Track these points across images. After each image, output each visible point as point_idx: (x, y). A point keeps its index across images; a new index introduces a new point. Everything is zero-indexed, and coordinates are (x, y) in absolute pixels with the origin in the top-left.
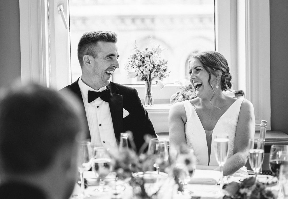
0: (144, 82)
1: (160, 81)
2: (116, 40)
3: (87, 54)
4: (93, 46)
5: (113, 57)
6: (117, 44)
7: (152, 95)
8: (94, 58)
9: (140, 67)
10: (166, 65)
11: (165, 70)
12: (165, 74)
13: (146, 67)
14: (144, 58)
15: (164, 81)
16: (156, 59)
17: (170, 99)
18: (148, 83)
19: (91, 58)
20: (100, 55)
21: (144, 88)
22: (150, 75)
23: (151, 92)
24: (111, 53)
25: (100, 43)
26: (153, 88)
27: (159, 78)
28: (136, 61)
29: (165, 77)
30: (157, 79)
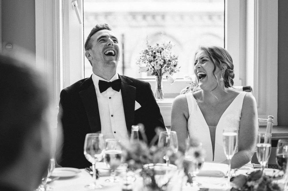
0: (155, 77)
1: (170, 76)
5: (105, 38)
7: (162, 89)
9: (151, 62)
10: (176, 61)
11: (175, 66)
12: (176, 69)
13: (157, 62)
14: (155, 53)
15: (174, 76)
16: (167, 55)
18: (158, 77)
19: (90, 51)
21: (154, 82)
22: (161, 70)
23: (162, 87)
26: (164, 82)
27: (170, 73)
28: (148, 56)
29: (175, 72)
30: (167, 74)
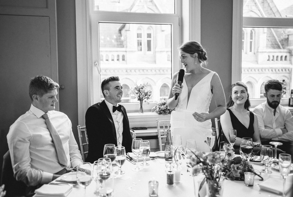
0: (139, 101)
1: (147, 101)
2: (119, 79)
3: (105, 89)
4: (107, 85)
5: (118, 88)
6: (119, 82)
7: (143, 108)
8: (109, 91)
9: (137, 93)
10: (151, 93)
11: (149, 95)
12: (150, 97)
13: (141, 94)
14: (139, 89)
15: (149, 100)
16: (146, 90)
17: (151, 110)
18: (141, 102)
19: (107, 91)
20: (111, 88)
21: (139, 104)
22: (143, 98)
23: (143, 106)
24: (117, 85)
25: (110, 83)
26: (144, 104)
27: (147, 99)
28: (136, 91)
29: (150, 99)
30: (146, 99)
